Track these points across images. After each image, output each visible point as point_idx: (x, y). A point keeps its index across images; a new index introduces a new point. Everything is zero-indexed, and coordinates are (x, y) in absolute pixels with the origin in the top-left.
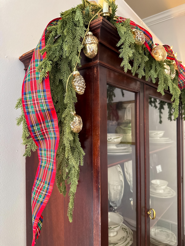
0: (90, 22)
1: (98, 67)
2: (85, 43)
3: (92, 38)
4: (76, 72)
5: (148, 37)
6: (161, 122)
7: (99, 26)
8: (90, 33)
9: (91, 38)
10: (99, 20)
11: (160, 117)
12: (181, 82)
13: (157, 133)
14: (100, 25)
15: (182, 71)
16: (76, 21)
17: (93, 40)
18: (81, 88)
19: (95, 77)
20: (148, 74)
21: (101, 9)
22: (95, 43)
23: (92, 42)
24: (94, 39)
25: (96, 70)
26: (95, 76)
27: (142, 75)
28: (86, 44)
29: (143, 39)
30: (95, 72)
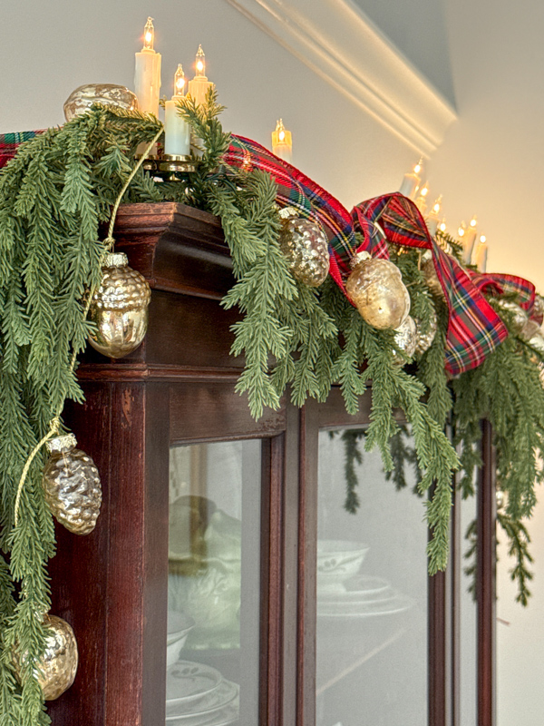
0: (117, 206)
1: (140, 390)
2: (99, 305)
3: (128, 289)
4: (63, 442)
5: (335, 219)
6: (352, 504)
7: (157, 229)
8: (119, 259)
9: (125, 289)
10: (163, 212)
11: (351, 478)
12: (457, 355)
13: (334, 562)
14: (164, 229)
15: (461, 301)
16: (63, 211)
17: (135, 295)
18: (87, 514)
19: (126, 433)
20: (327, 374)
21: (157, 132)
22: (138, 308)
23: (131, 302)
24: (137, 291)
25: (129, 401)
26: (124, 426)
27: (307, 392)
28: (103, 307)
29: (321, 264)
30: (127, 408)
